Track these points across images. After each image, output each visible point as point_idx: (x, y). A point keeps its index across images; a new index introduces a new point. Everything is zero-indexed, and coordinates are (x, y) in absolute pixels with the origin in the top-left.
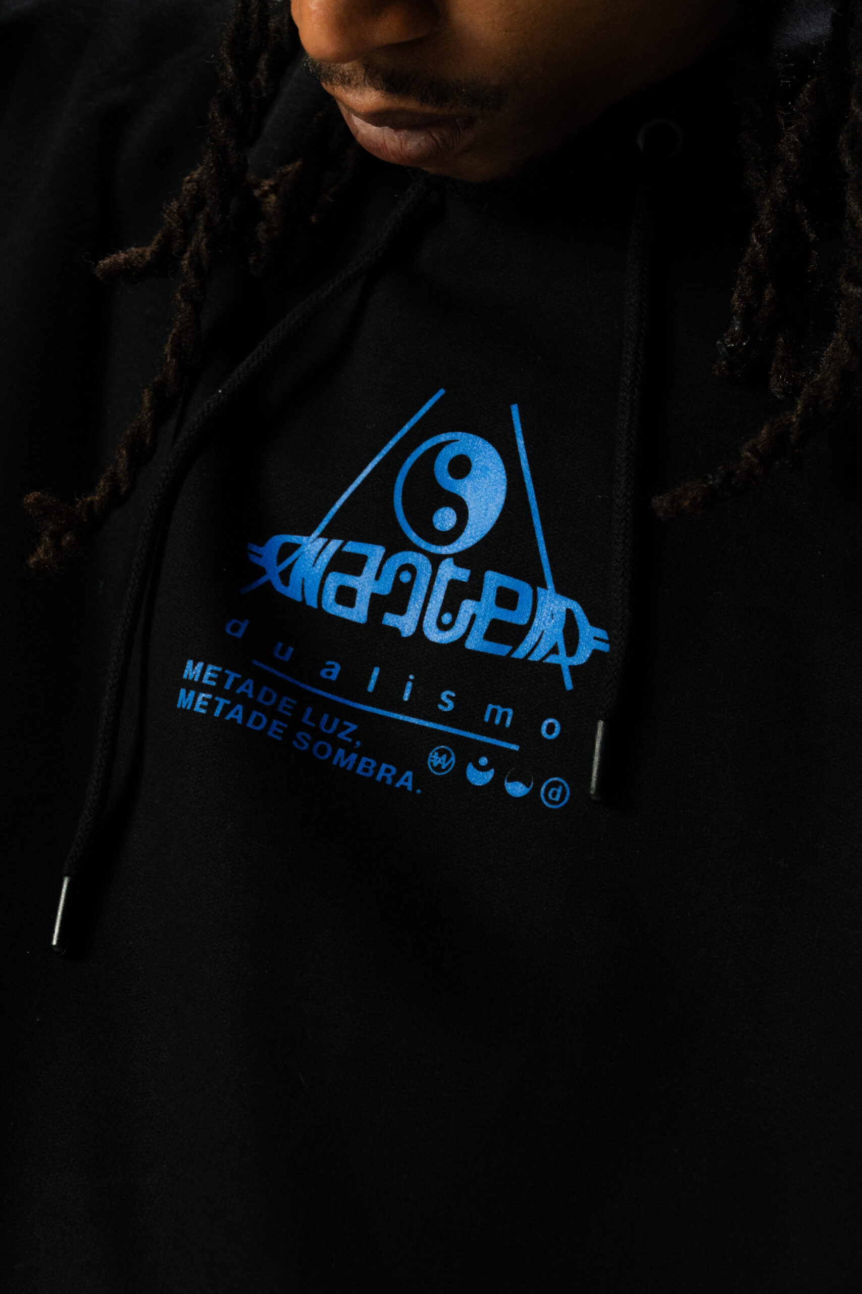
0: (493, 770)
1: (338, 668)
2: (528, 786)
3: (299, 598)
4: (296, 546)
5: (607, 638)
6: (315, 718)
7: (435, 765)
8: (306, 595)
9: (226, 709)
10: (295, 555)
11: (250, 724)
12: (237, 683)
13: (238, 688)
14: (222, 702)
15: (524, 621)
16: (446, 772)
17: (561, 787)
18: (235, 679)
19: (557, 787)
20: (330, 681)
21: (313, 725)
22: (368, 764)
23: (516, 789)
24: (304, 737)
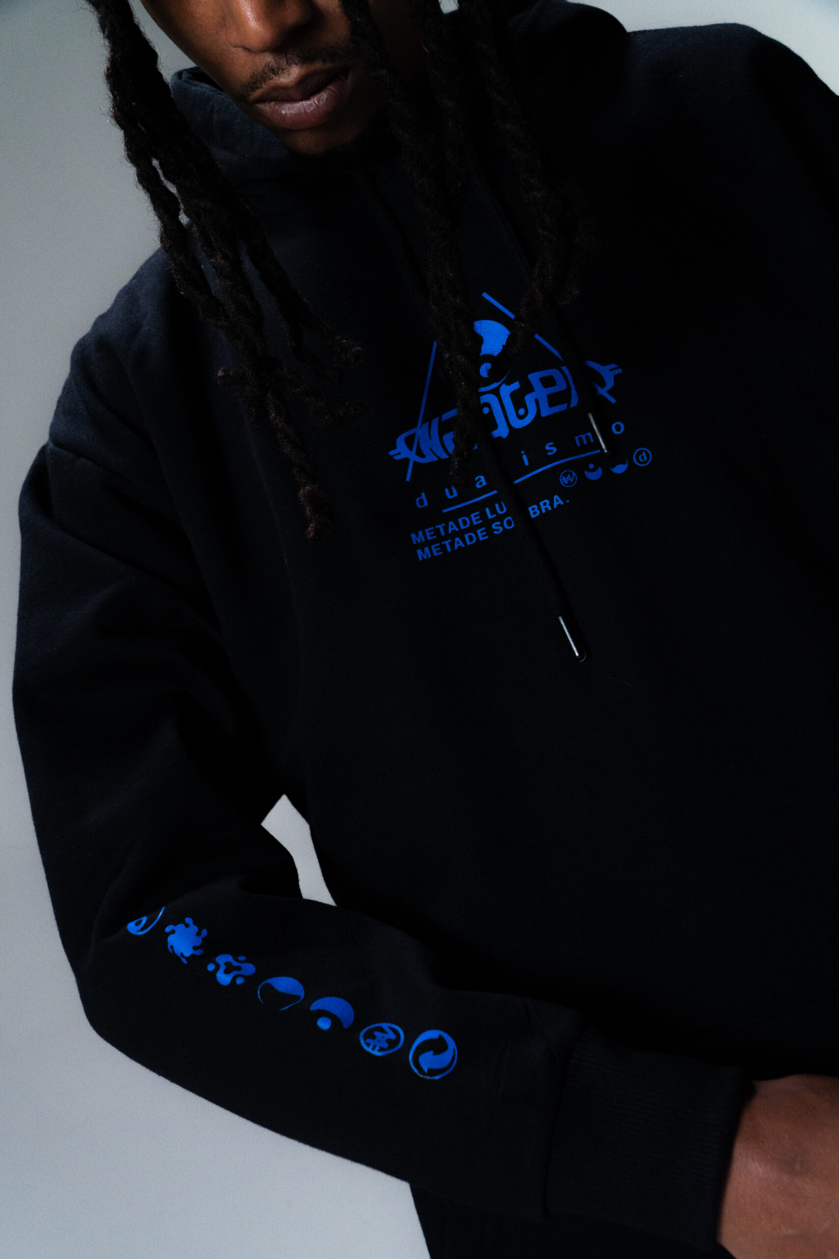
0: (600, 468)
1: (482, 478)
2: (626, 463)
3: (435, 459)
4: (413, 436)
5: (617, 366)
6: (493, 511)
7: (566, 483)
8: (438, 455)
9: (452, 545)
10: (416, 440)
11: (469, 543)
12: (446, 529)
13: (448, 531)
14: (447, 543)
15: (564, 387)
16: (575, 483)
17: (644, 452)
18: (443, 527)
19: (642, 453)
20: (484, 486)
21: (495, 515)
22: (533, 509)
23: (620, 469)
24: (496, 525)
